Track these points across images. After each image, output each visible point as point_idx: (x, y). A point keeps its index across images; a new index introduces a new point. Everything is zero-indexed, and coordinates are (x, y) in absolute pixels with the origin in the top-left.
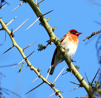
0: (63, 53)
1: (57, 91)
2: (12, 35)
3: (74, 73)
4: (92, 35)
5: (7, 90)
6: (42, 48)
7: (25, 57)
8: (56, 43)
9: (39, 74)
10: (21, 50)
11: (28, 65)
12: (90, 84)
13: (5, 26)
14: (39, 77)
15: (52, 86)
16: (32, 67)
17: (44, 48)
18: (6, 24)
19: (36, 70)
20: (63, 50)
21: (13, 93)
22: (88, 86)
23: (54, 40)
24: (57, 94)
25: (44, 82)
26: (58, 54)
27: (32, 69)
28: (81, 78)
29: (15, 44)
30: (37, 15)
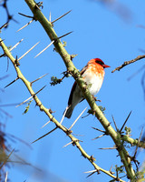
0: (84, 90)
1: (74, 139)
2: (16, 64)
3: (97, 116)
4: (123, 66)
5: (13, 136)
6: (56, 82)
7: (33, 93)
8: (75, 76)
9: (51, 117)
10: (29, 84)
11: (37, 104)
12: (119, 132)
13: (8, 52)
14: (51, 120)
15: (68, 133)
16: (42, 107)
17: (59, 81)
18: (9, 48)
19: (47, 110)
20: (84, 86)
21: (21, 141)
22: (115, 134)
23: (73, 72)
24: (74, 143)
25: (58, 127)
26: (77, 90)
27: (42, 110)
28: (107, 122)
29: (21, 75)
30: (50, 37)
